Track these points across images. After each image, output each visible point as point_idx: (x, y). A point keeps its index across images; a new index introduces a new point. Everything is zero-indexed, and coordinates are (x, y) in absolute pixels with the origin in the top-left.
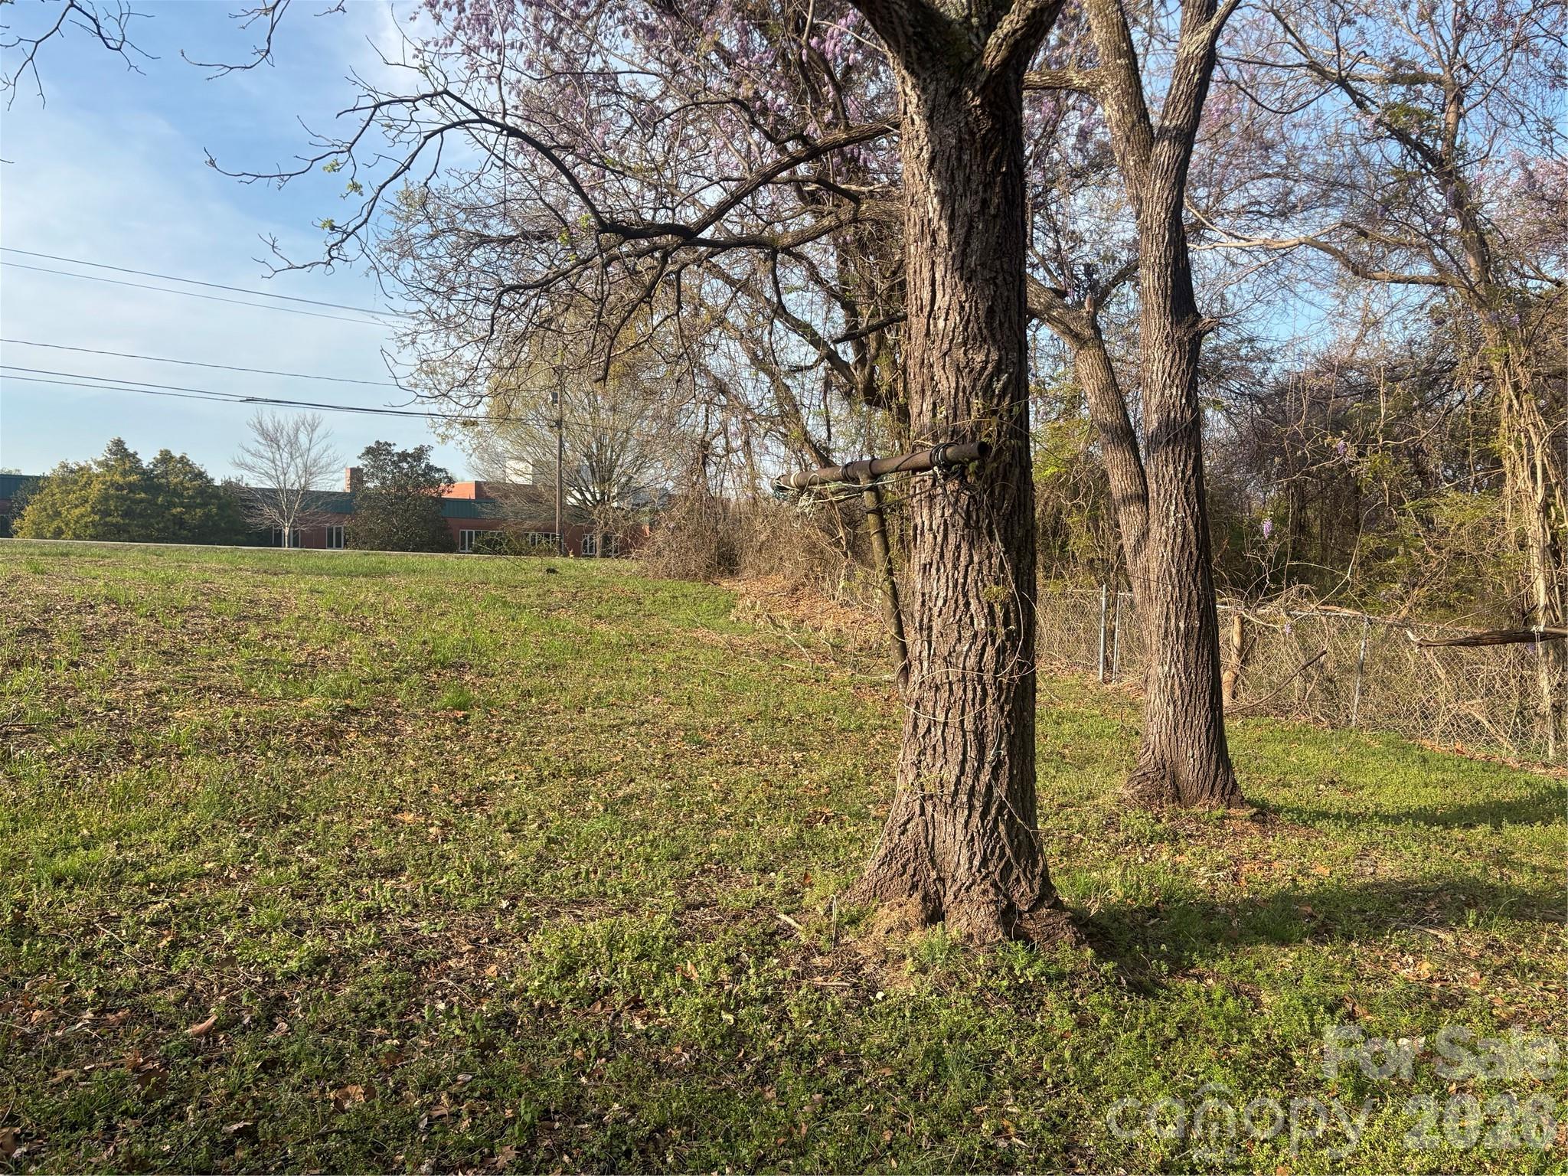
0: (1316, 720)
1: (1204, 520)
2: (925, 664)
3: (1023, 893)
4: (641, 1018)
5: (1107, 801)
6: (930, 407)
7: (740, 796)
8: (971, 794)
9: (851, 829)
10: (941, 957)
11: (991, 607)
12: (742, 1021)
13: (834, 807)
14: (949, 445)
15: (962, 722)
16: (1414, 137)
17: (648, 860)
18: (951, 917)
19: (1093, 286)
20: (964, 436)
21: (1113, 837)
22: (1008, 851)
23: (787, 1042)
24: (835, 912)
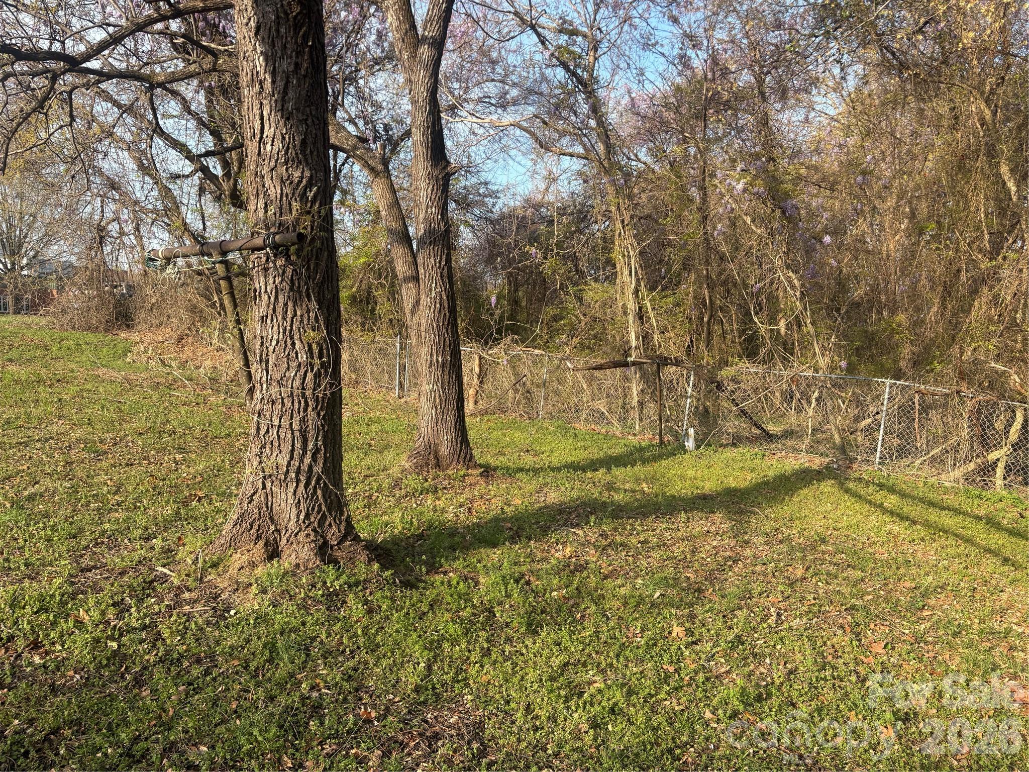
0: (521, 416)
1: (453, 294)
2: (265, 386)
3: (333, 534)
4: (40, 655)
5: (395, 471)
6: (263, 206)
7: (130, 489)
8: (298, 472)
9: (218, 504)
10: (276, 582)
11: (310, 346)
12: (124, 645)
13: (205, 490)
14: (277, 233)
15: (291, 424)
16: (572, 68)
17: (49, 540)
18: (285, 555)
19: (389, 139)
20: (288, 228)
21: (397, 493)
22: (323, 507)
23: (160, 655)
24: (201, 560)
